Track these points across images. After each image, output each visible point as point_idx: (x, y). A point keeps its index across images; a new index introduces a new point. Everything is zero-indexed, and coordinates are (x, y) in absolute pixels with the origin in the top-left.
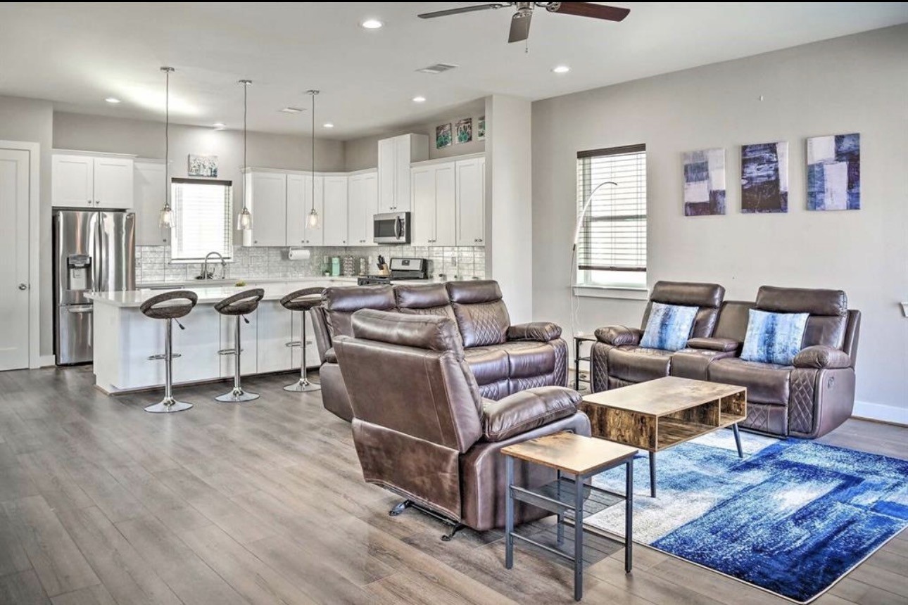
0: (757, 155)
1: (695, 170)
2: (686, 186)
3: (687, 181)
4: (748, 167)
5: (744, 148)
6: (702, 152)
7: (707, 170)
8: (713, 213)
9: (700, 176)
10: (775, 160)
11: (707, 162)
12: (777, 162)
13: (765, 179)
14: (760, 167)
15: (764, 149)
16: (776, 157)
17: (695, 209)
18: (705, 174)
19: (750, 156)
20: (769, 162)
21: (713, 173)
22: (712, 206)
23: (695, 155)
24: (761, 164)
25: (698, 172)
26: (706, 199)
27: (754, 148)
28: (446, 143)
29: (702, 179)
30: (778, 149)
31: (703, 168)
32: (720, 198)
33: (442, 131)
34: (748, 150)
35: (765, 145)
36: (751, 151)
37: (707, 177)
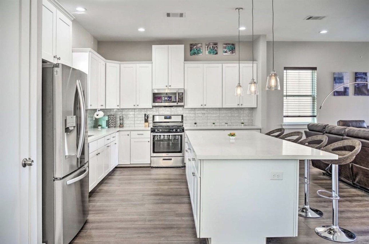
0: (361, 76)
1: (338, 79)
2: (335, 85)
3: (335, 83)
4: (357, 80)
5: (356, 73)
6: (341, 73)
7: (343, 79)
8: (345, 95)
9: (340, 81)
10: (366, 78)
11: (343, 77)
12: (367, 79)
13: (363, 84)
14: (362, 80)
15: (363, 74)
16: (367, 77)
17: (338, 93)
18: (342, 81)
19: (359, 76)
20: (365, 79)
21: (345, 81)
22: (345, 93)
23: (339, 74)
24: (362, 79)
25: (340, 80)
26: (342, 90)
27: (360, 73)
28: (198, 53)
29: (341, 83)
30: (367, 75)
31: (341, 79)
32: (347, 90)
33: (195, 47)
34: (358, 74)
35: (363, 73)
36: (359, 75)
37: (343, 82)
